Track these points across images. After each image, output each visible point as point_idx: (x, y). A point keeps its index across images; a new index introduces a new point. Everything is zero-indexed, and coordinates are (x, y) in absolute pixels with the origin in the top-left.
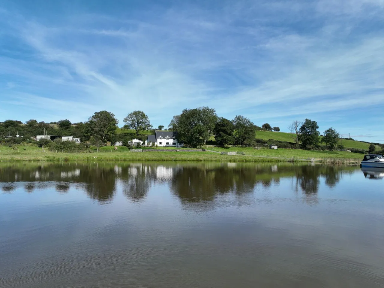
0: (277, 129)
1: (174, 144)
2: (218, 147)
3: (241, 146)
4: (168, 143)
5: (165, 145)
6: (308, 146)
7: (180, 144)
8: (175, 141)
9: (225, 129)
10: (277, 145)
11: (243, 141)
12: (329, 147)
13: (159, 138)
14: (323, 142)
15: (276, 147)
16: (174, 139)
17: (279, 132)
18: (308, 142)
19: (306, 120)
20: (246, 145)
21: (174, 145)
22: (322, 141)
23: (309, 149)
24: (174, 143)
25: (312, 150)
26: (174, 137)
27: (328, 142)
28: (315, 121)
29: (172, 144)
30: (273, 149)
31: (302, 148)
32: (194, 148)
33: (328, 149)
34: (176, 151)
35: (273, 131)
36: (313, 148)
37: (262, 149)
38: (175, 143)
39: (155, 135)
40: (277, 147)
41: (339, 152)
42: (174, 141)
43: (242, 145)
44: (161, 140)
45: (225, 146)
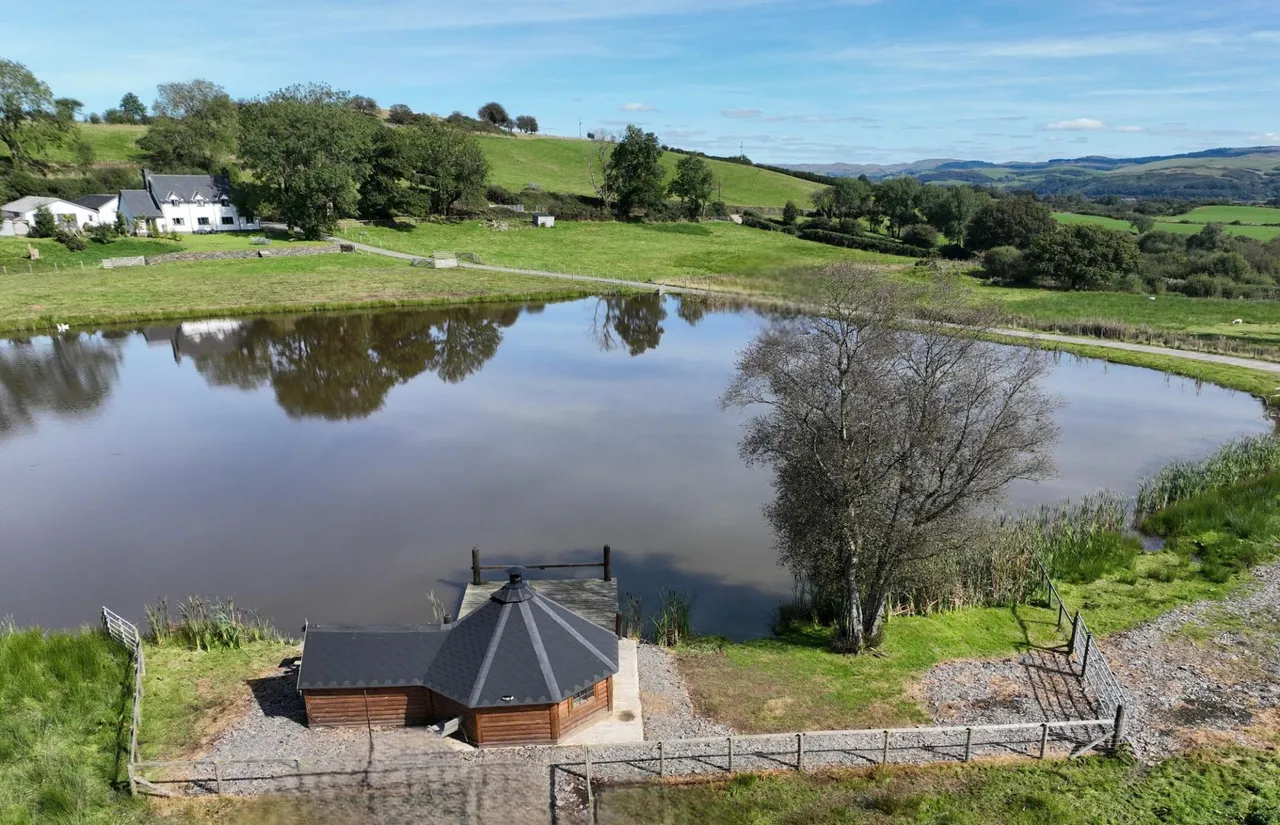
0: (529, 124)
1: (226, 220)
2: (377, 225)
3: (447, 219)
4: (203, 221)
5: (197, 227)
6: (636, 211)
7: (248, 222)
8: (231, 211)
9: (396, 166)
10: (551, 214)
11: (453, 201)
12: (689, 209)
13: (167, 202)
14: (673, 194)
15: (550, 221)
16: (223, 203)
17: (537, 133)
18: (636, 198)
19: (629, 128)
20: (463, 215)
21: (227, 227)
22: (670, 192)
23: (637, 220)
24: (227, 218)
25: (646, 221)
26: (224, 197)
27: (686, 195)
28: (652, 134)
29: (219, 221)
30: (543, 225)
31: (618, 218)
32: (312, 240)
33: (685, 217)
34: (260, 256)
35: (515, 130)
36: (647, 215)
37: (513, 229)
38: (231, 218)
39: (150, 192)
40: (553, 218)
41: (713, 224)
42: (226, 213)
43: (447, 214)
44: (175, 208)
45: (397, 220)
